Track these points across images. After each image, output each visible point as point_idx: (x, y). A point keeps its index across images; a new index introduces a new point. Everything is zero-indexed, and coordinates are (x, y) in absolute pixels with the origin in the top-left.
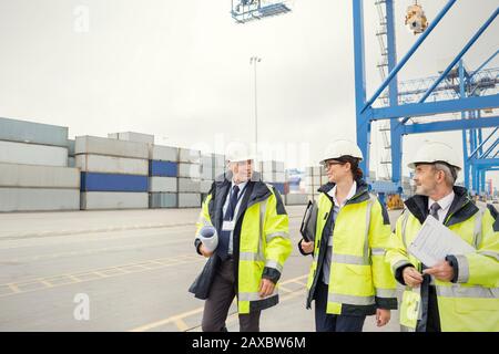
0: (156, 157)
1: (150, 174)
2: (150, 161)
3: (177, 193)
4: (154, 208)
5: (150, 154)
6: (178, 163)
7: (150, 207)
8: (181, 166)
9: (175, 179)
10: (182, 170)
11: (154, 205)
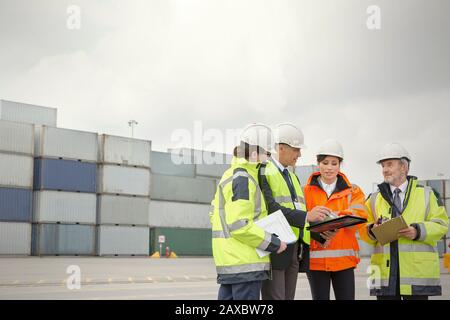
0: (49, 151)
1: (36, 186)
2: (37, 160)
3: (97, 225)
4: (42, 255)
5: (37, 143)
6: (100, 164)
7: (34, 253)
8: (107, 171)
9: (92, 197)
10: (110, 179)
11: (42, 248)
